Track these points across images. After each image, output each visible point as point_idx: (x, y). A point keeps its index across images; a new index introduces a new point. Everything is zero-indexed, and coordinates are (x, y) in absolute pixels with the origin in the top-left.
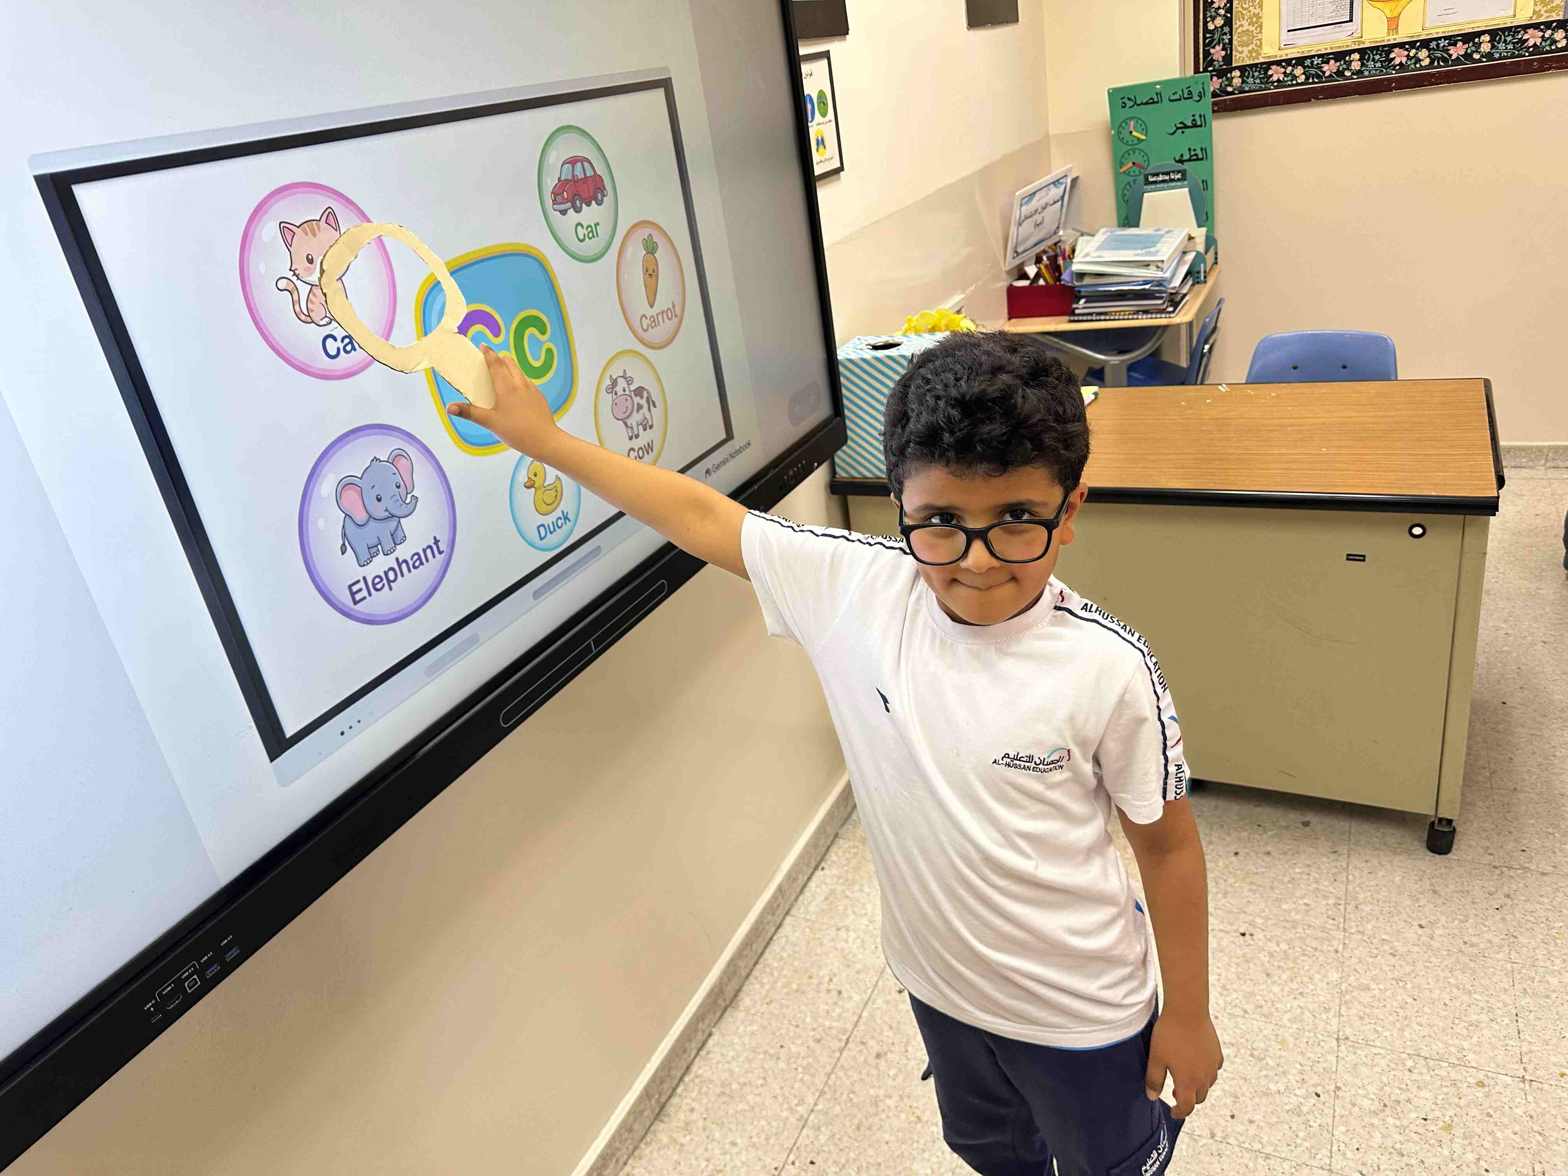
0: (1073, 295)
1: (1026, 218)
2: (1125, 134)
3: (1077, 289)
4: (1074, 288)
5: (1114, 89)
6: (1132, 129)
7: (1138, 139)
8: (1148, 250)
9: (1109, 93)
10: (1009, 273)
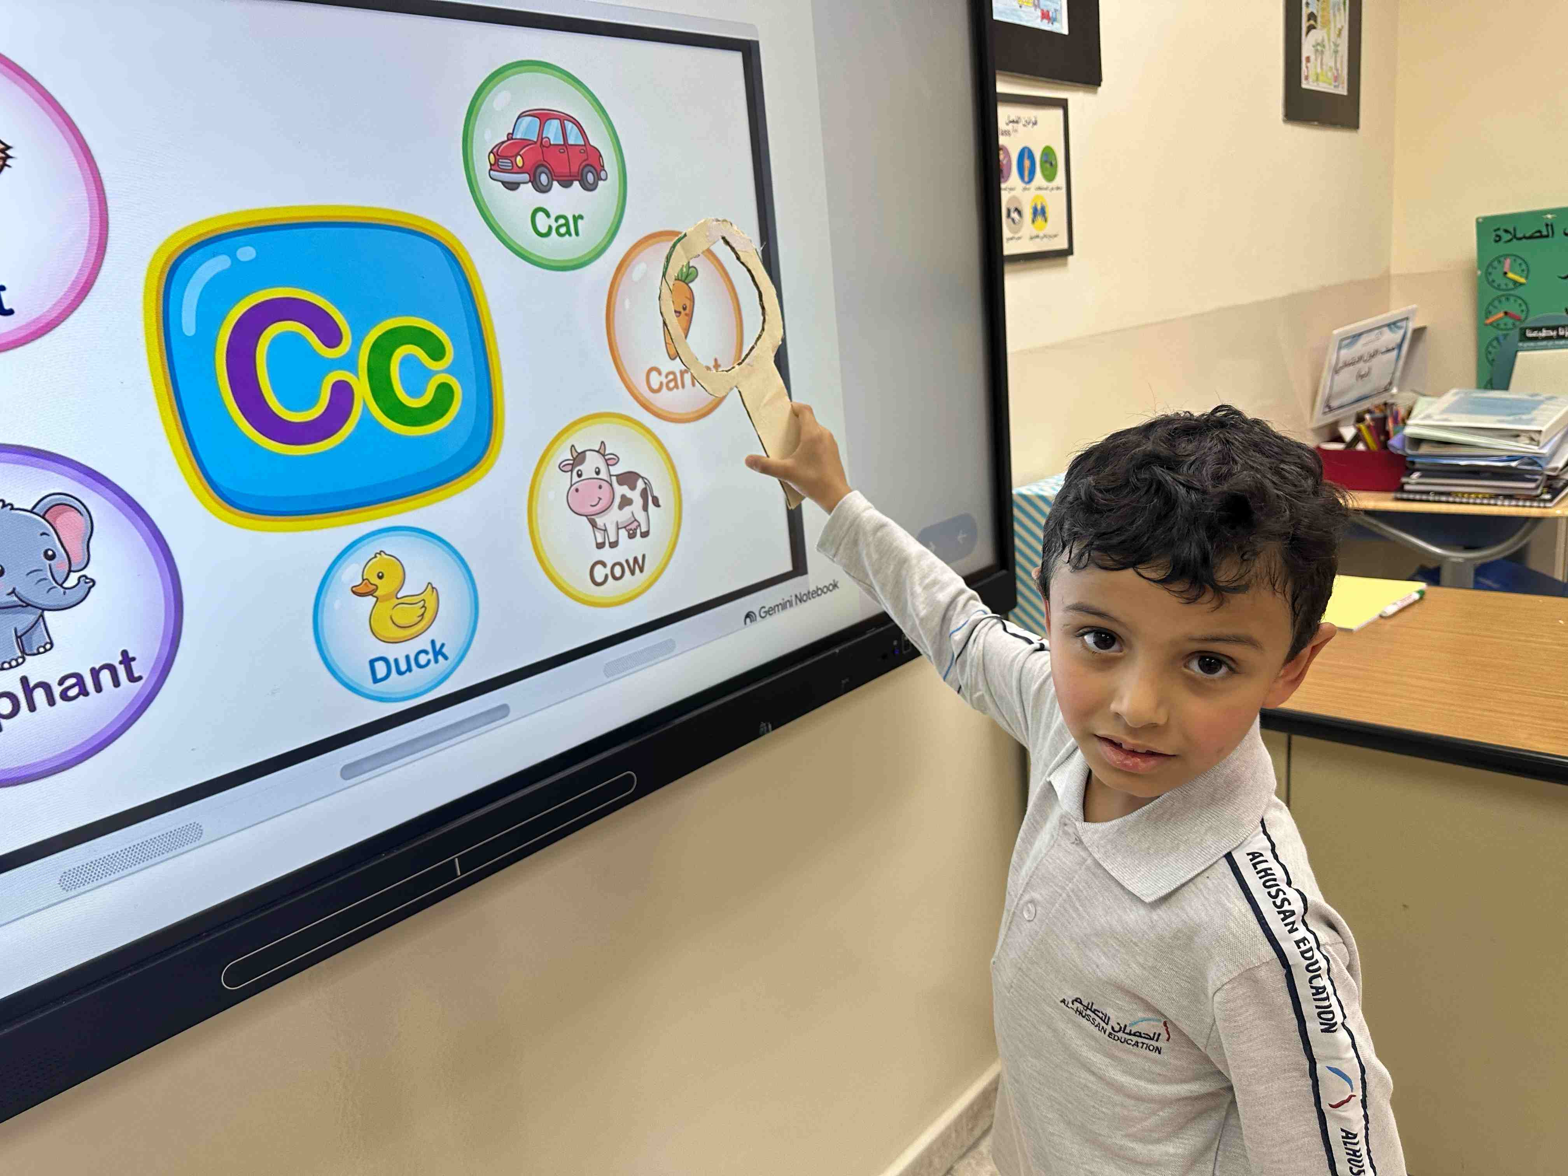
0: (1405, 466)
1: (1347, 365)
2: (1497, 276)
3: (1409, 459)
4: (1405, 457)
5: (1486, 219)
6: (1506, 269)
7: (1515, 282)
8: (1517, 417)
9: (1478, 224)
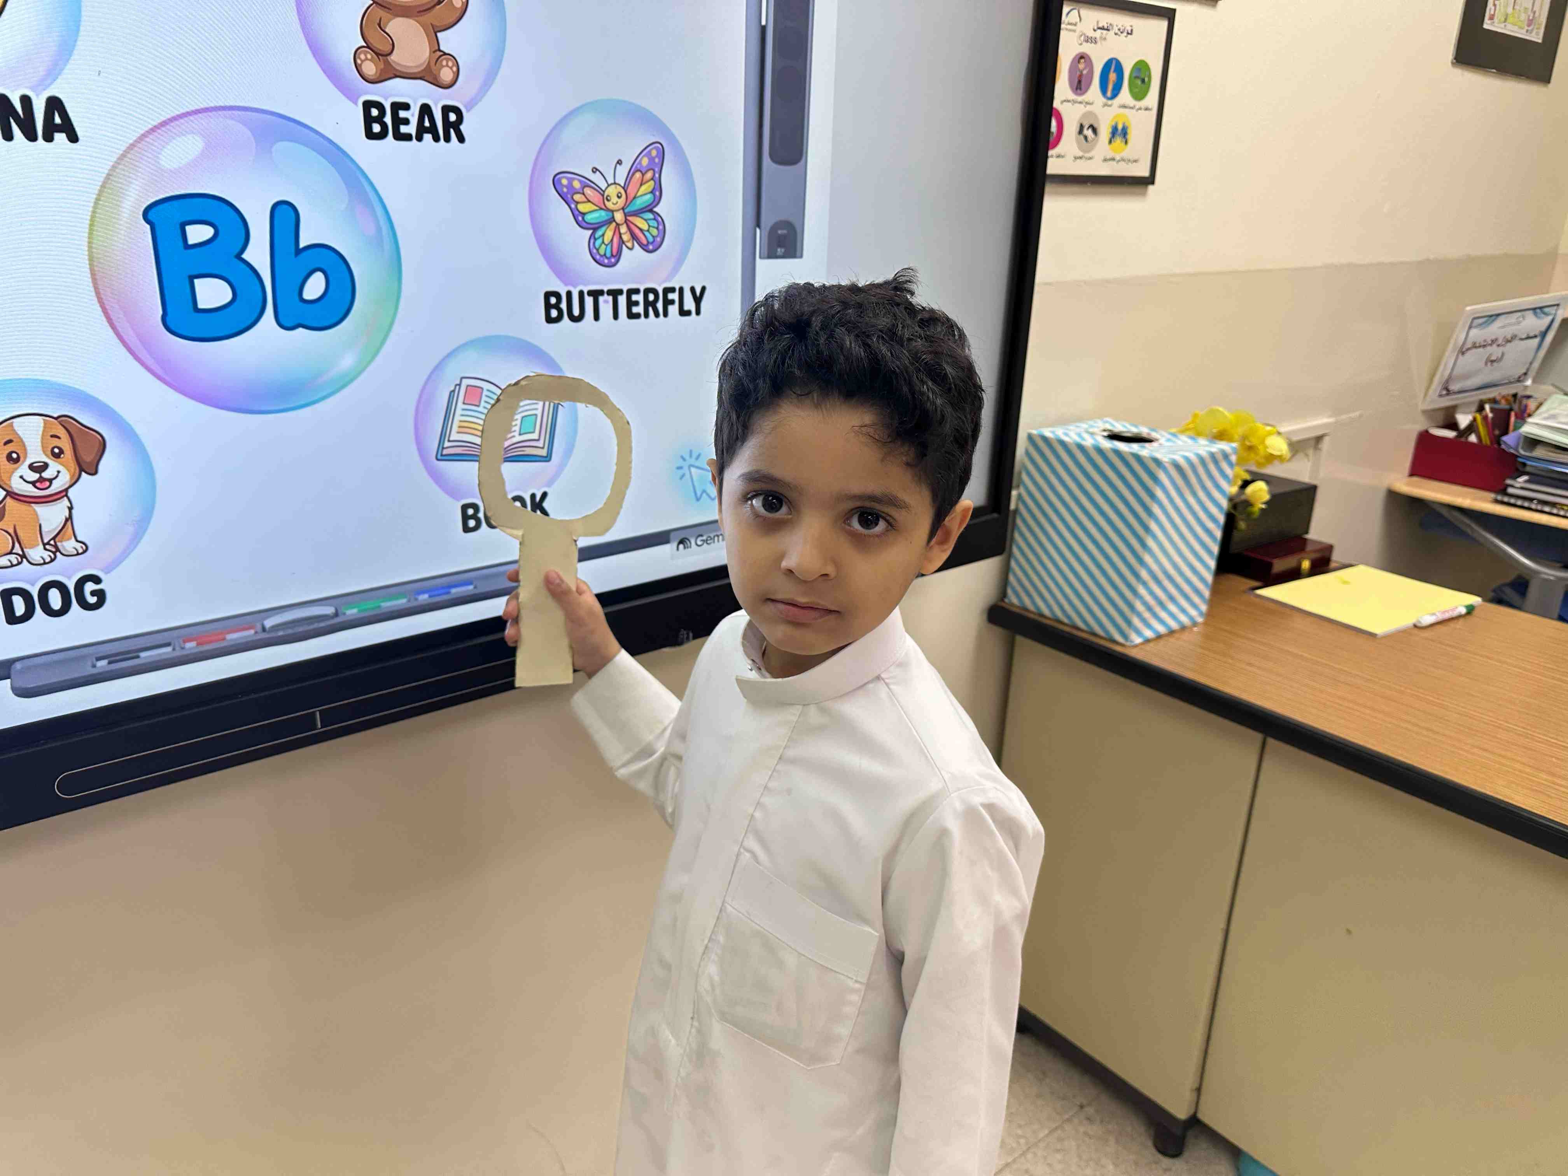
0: (1513, 466)
1: (1475, 346)
3: (1520, 460)
4: (1517, 456)
10: (1429, 414)
